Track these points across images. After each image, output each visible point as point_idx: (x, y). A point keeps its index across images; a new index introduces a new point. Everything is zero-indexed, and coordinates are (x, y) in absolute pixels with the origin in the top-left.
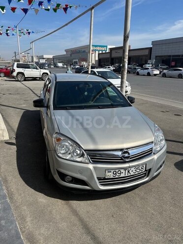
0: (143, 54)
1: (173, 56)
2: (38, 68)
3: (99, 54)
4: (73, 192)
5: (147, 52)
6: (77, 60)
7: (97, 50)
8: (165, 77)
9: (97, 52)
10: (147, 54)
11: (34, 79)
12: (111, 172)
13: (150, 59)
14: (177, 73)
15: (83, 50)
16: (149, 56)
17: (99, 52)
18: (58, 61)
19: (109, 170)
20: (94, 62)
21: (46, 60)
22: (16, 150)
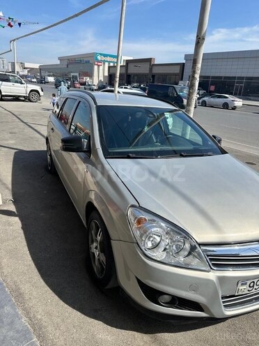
0: (172, 72)
1: (213, 77)
2: (23, 82)
3: (109, 67)
4: (172, 321)
5: (177, 70)
6: (77, 74)
7: (107, 61)
8: (205, 106)
9: (107, 64)
10: (178, 72)
11: (16, 98)
12: (246, 284)
13: (182, 80)
14: (222, 101)
15: (85, 59)
16: (181, 75)
17: (109, 64)
18: (47, 74)
19: (243, 281)
20: (101, 78)
21: (28, 72)
22: (20, 225)
